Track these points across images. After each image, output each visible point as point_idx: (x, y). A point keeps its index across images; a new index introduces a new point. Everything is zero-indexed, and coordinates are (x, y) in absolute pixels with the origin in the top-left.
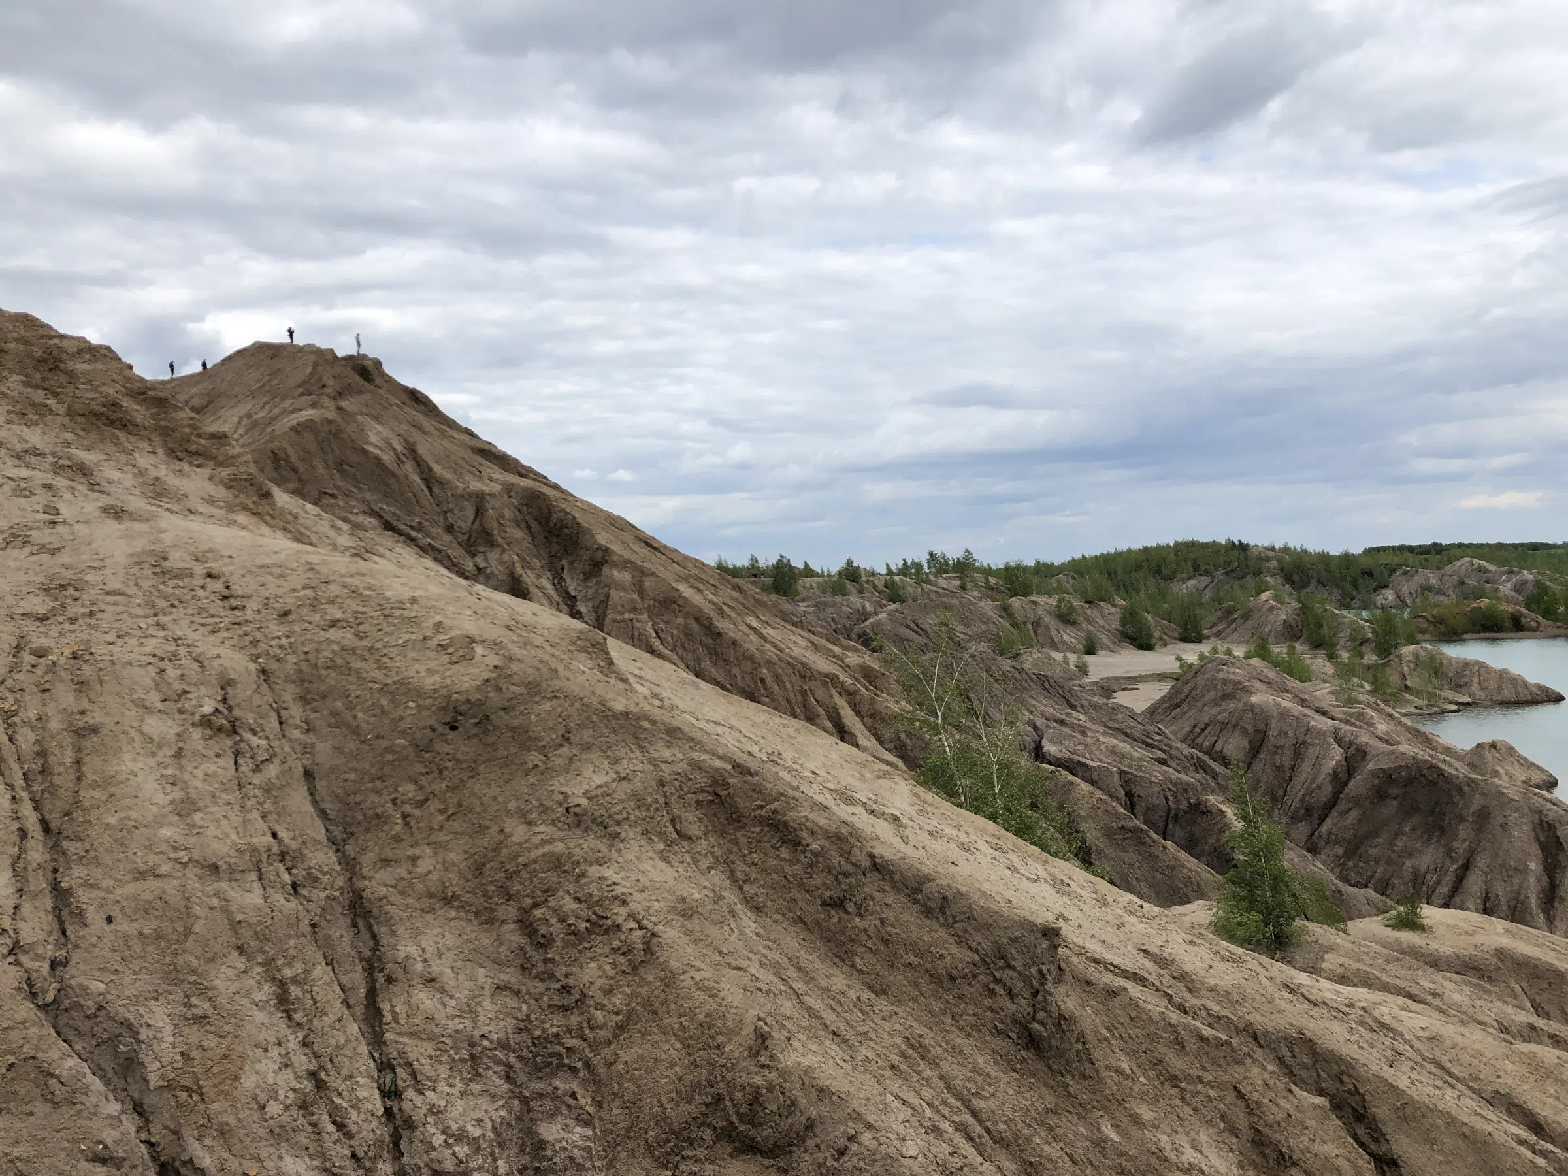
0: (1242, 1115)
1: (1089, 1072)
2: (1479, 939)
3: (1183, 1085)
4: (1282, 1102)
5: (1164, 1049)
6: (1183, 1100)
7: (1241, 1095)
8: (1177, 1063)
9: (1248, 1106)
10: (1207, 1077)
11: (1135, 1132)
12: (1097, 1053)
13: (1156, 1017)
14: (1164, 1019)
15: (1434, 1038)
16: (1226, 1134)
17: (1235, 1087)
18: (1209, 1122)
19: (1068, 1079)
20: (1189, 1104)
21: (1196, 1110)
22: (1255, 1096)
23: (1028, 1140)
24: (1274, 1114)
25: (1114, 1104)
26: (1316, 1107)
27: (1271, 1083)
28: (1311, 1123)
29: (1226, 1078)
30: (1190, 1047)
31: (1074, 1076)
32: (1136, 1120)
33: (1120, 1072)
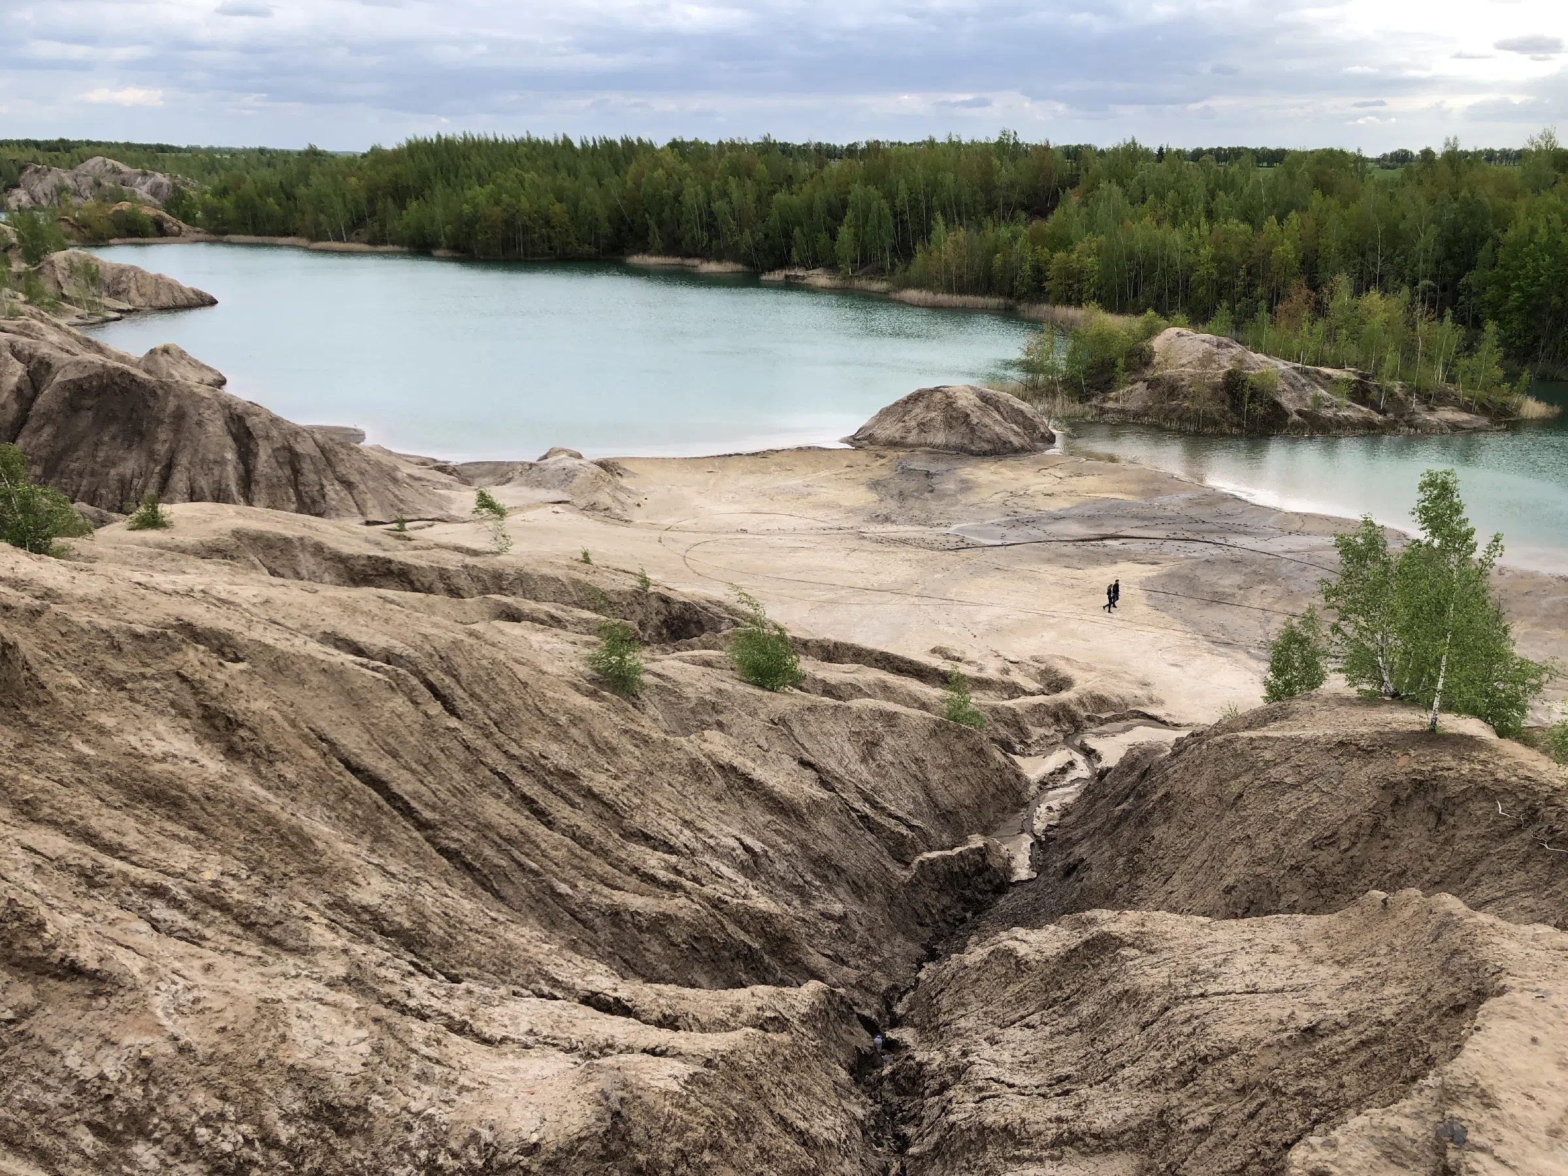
0: (188, 697)
1: (43, 697)
3: (129, 685)
4: (218, 676)
5: (101, 657)
6: (132, 699)
7: (184, 679)
8: (118, 667)
9: (193, 687)
10: (149, 671)
11: (103, 740)
12: (43, 677)
13: (87, 627)
14: (94, 628)
16: (179, 719)
17: (178, 674)
18: (162, 713)
19: (24, 710)
20: (138, 702)
21: (146, 705)
22: (197, 676)
23: (15, 779)
24: (215, 688)
25: (76, 721)
26: (242, 672)
27: (205, 660)
28: (243, 687)
29: (168, 667)
30: (127, 648)
31: (28, 706)
32: (101, 730)
33: (72, 689)
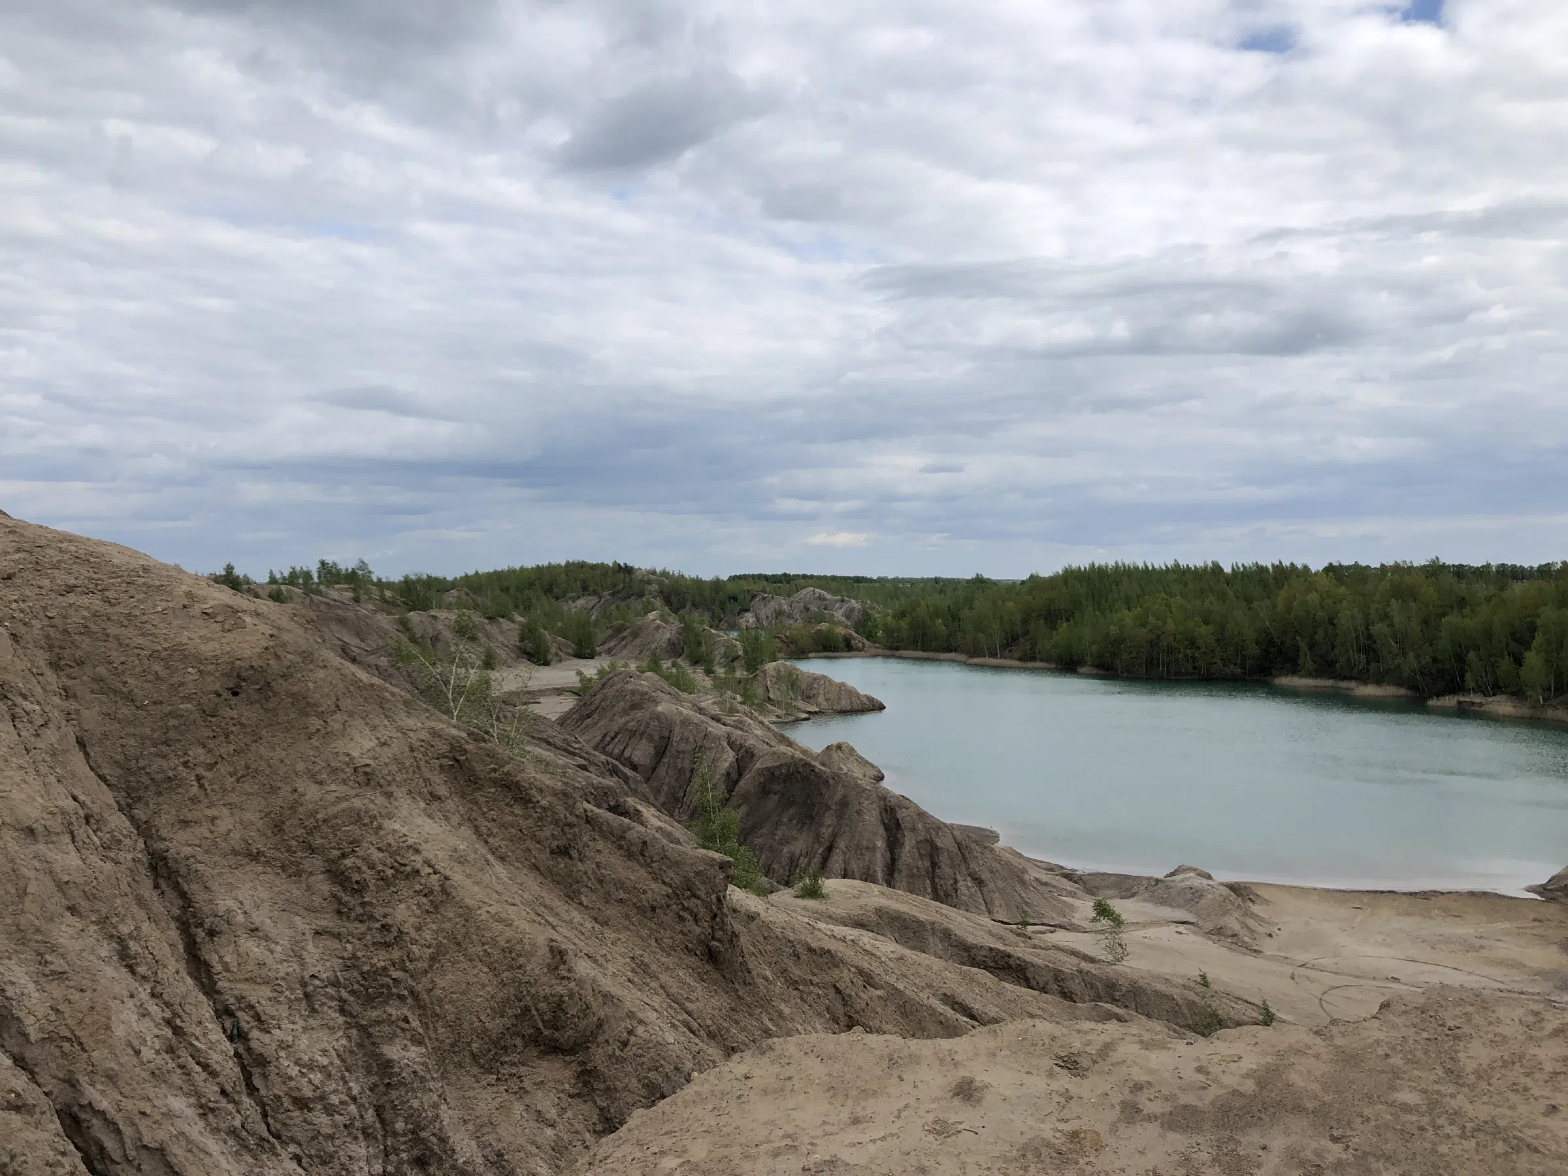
0: (840, 1007)
1: (748, 980)
2: (863, 901)
3: (801, 987)
4: (862, 995)
5: (786, 961)
6: (802, 998)
7: (838, 991)
8: (796, 972)
9: (843, 999)
10: (815, 980)
11: (781, 1022)
12: (751, 966)
13: (780, 936)
14: (784, 937)
15: (901, 958)
16: (831, 1022)
17: (835, 986)
18: (819, 1014)
19: (737, 986)
20: (805, 1002)
21: (810, 1006)
22: (848, 991)
23: (728, 1030)
24: (860, 1004)
25: (765, 1002)
26: (879, 997)
27: (854, 980)
28: (879, 1009)
29: (827, 979)
30: (803, 958)
31: (739, 983)
32: (781, 1014)
33: (766, 979)
